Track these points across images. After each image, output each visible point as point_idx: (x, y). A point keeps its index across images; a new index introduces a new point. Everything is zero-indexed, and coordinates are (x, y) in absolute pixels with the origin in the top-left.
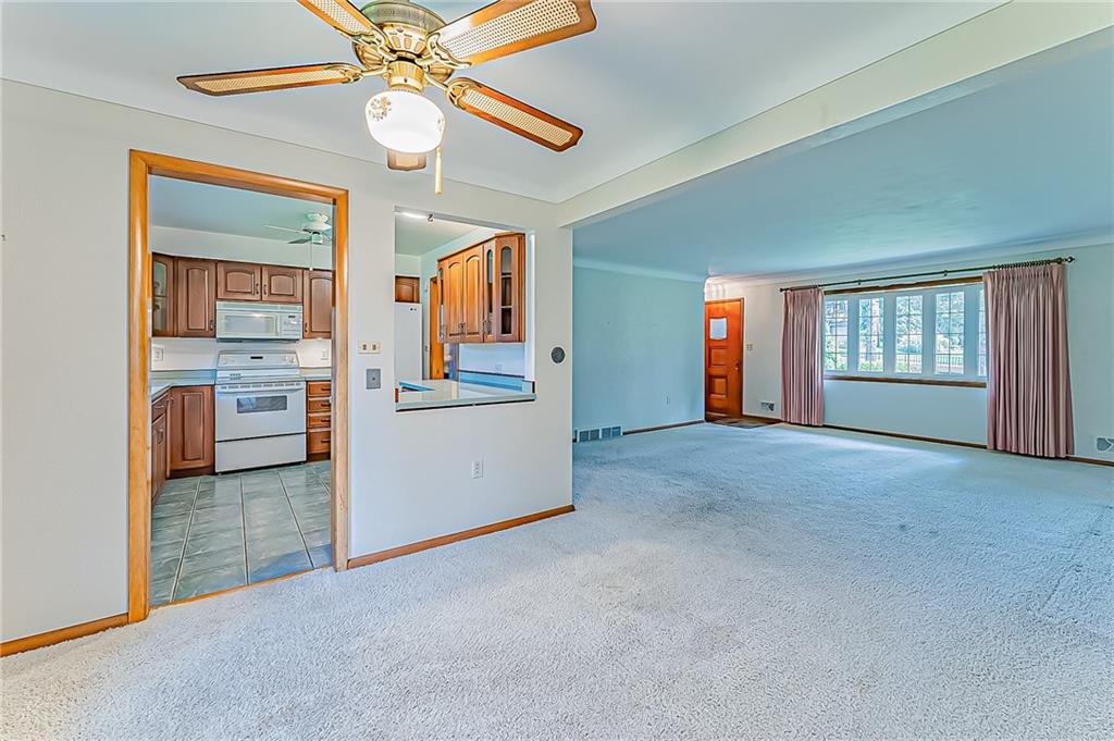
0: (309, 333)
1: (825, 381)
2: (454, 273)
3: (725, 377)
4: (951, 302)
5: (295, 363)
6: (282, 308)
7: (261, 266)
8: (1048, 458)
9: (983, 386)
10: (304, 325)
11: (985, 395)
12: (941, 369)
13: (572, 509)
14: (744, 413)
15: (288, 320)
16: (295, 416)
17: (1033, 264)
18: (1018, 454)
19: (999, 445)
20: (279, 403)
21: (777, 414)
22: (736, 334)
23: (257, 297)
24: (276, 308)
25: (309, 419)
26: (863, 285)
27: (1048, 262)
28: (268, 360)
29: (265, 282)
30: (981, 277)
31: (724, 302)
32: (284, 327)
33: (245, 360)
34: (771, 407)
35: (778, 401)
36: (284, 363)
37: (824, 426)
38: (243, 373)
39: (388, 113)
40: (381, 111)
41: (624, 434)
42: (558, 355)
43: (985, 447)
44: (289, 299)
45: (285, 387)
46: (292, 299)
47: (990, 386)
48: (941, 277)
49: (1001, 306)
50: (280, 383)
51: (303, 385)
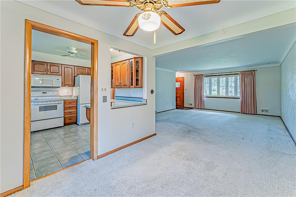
0: (64, 85)
1: (204, 98)
2: (117, 68)
3: (179, 97)
4: (232, 79)
5: (58, 95)
6: (54, 77)
7: (47, 63)
8: (253, 114)
9: (239, 98)
10: (62, 83)
11: (240, 100)
12: (230, 95)
13: (155, 134)
14: (184, 106)
15: (56, 80)
16: (60, 112)
17: (249, 71)
18: (246, 114)
19: (243, 112)
20: (55, 108)
21: (193, 106)
22: (182, 86)
23: (46, 73)
24: (52, 77)
25: (64, 113)
26: (213, 75)
27: (252, 71)
28: (48, 93)
29: (49, 68)
30: (238, 74)
31: (179, 78)
32: (55, 83)
33: (40, 94)
34: (191, 105)
35: (193, 103)
36: (54, 95)
37: (204, 109)
38: (39, 98)
39: (150, 18)
40: (148, 17)
41: (158, 113)
42: (152, 92)
43: (240, 113)
44: (56, 74)
45: (56, 102)
46: (58, 74)
47: (241, 98)
48: (230, 73)
49: (243, 80)
50: (54, 101)
51: (63, 101)
